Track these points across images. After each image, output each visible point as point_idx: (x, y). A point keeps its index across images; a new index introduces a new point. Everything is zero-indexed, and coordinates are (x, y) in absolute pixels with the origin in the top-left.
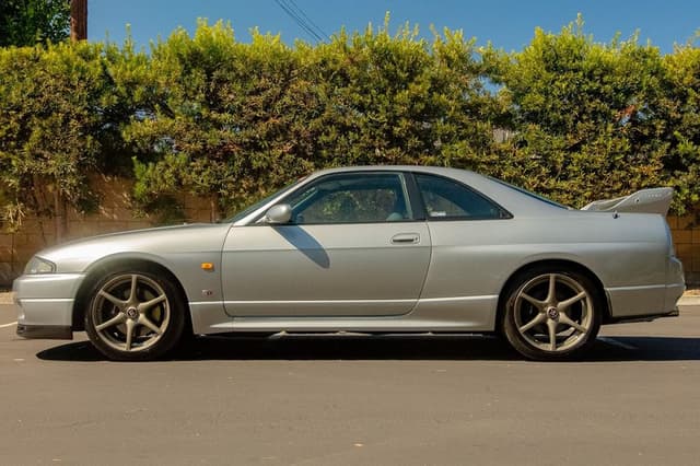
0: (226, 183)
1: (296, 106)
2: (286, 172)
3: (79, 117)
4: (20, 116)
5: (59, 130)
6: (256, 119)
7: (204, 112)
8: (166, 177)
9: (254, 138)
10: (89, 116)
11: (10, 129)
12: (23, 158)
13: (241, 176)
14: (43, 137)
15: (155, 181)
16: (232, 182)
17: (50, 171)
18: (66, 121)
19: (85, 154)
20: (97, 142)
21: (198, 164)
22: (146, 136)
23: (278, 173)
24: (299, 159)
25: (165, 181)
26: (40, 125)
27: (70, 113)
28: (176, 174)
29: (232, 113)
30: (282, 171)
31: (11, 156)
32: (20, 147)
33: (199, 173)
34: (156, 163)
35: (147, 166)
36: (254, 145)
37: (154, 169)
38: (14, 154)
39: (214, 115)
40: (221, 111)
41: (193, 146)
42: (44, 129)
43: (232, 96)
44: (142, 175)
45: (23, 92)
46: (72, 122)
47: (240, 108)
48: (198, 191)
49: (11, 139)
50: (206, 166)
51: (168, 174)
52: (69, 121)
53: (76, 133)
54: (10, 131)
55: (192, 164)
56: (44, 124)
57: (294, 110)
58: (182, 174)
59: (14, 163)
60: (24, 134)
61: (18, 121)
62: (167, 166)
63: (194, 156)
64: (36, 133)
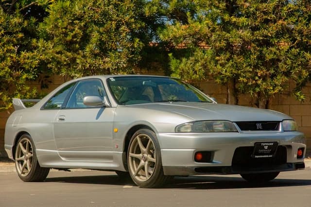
0: (244, 72)
1: (298, 11)
2: (292, 63)
3: (128, 24)
4: (82, 24)
5: (113, 34)
6: (267, 21)
7: (226, 17)
8: (196, 69)
9: (266, 36)
10: (135, 23)
11: (75, 34)
12: (84, 56)
13: (256, 67)
14: (100, 40)
15: (188, 73)
16: (250, 72)
17: (107, 66)
18: (118, 27)
19: (133, 53)
20: (141, 43)
21: (222, 58)
22: (180, 37)
23: (285, 64)
24: (302, 52)
25: (196, 72)
26: (99, 32)
27: (121, 21)
28: (204, 66)
29: (248, 17)
30: (289, 62)
31: (76, 55)
32: (82, 48)
33: (222, 65)
34: (188, 58)
35: (181, 61)
36: (266, 43)
37: (187, 63)
38: (79, 54)
39: (234, 20)
40: (239, 16)
41: (218, 44)
42: (101, 34)
43: (248, 4)
44: (177, 68)
45: (84, 6)
46: (123, 28)
47: (254, 14)
48: (222, 79)
49: (76, 42)
50: (228, 60)
51: (198, 66)
52: (120, 27)
53: (126, 37)
54: (75, 36)
55: (217, 58)
56: (101, 30)
57: (297, 14)
58: (209, 67)
59: (78, 61)
60: (86, 39)
61: (80, 28)
62: (197, 61)
63: (219, 51)
64: (95, 37)
